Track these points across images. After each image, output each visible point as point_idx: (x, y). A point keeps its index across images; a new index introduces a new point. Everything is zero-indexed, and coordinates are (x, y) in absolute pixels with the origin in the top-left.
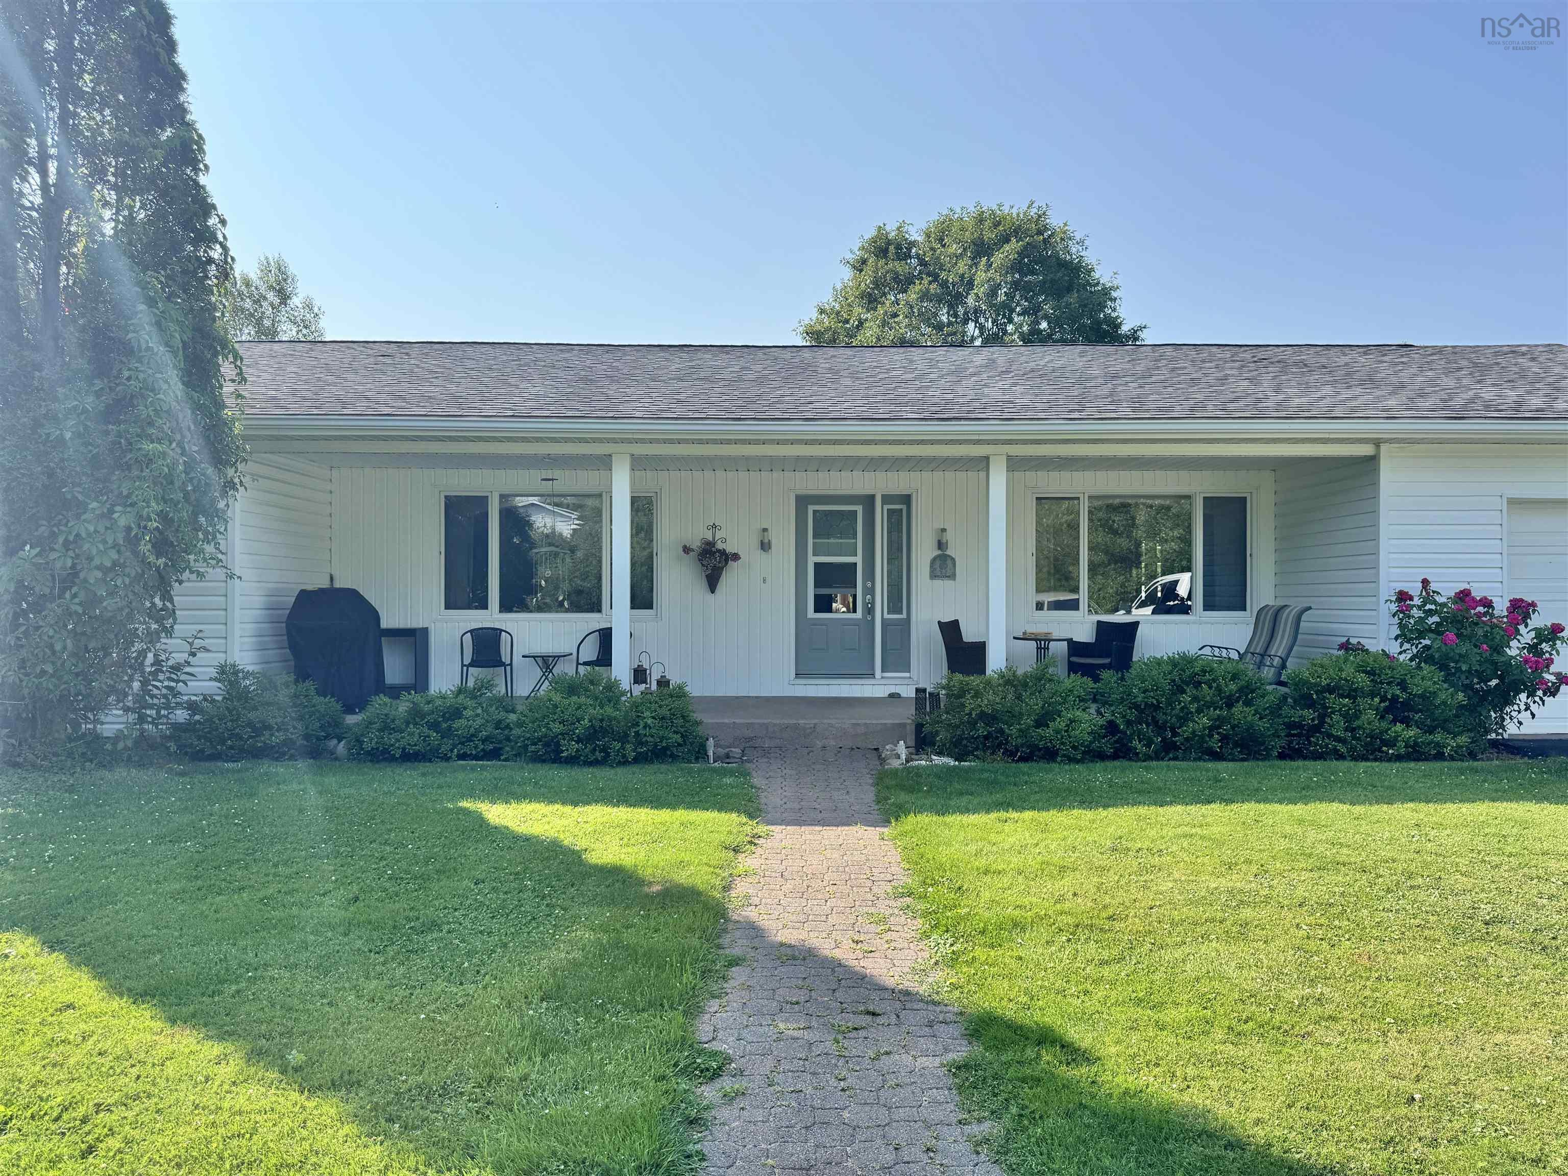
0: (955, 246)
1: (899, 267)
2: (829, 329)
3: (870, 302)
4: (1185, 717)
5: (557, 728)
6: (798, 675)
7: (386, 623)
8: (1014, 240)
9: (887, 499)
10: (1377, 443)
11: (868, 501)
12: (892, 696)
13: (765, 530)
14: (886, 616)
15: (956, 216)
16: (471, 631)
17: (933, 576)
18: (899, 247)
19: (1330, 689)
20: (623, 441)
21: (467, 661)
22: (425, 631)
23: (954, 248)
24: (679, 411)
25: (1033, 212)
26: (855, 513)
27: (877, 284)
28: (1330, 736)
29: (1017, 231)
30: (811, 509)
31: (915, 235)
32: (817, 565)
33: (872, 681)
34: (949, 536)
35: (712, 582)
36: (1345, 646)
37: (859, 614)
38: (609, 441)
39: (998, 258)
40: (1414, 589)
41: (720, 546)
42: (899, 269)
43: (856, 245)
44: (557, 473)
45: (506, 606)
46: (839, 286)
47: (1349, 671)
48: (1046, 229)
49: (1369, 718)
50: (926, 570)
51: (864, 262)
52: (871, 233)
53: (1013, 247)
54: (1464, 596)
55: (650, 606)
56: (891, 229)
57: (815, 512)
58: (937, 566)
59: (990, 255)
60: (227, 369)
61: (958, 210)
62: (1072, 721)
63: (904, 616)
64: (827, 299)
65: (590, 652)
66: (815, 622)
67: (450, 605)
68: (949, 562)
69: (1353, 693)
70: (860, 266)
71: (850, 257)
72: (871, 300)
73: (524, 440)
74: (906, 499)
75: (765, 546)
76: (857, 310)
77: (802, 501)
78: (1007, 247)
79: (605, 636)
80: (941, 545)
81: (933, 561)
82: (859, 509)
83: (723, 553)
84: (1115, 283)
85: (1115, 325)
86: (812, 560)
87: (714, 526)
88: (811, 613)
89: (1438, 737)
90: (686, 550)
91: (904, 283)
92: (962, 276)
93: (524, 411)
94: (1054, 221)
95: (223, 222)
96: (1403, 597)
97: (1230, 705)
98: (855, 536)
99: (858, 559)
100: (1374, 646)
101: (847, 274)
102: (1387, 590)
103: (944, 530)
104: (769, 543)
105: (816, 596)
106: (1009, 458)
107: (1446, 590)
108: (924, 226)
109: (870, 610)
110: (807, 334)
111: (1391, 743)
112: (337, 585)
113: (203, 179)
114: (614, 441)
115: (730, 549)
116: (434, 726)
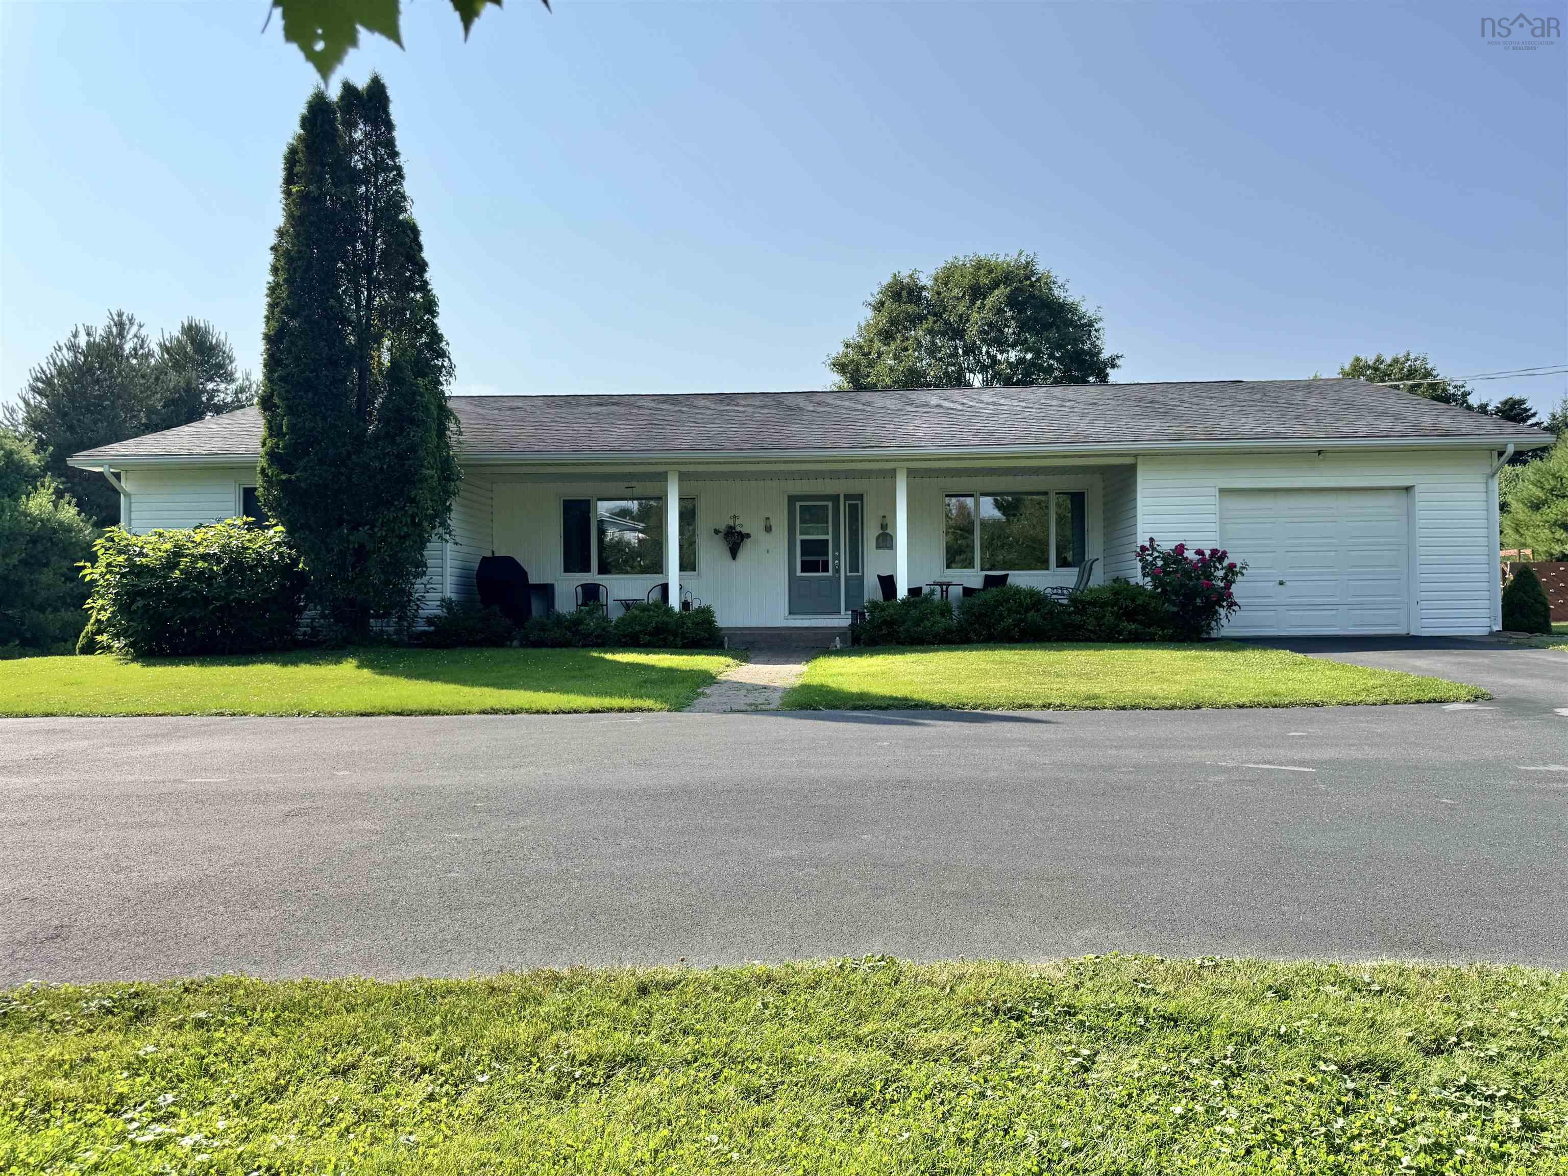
0: (956, 290)
1: (911, 308)
2: (853, 361)
3: (886, 338)
5: (637, 628)
6: (790, 613)
7: (533, 580)
8: (1002, 286)
9: (847, 497)
10: (1136, 456)
11: (835, 499)
13: (768, 518)
14: (848, 574)
15: (960, 263)
16: (581, 585)
17: (878, 547)
18: (910, 292)
19: (1090, 603)
20: (674, 463)
21: (580, 603)
22: (552, 586)
23: (957, 292)
24: (707, 444)
25: (1023, 260)
26: (827, 506)
27: (892, 322)
28: (1087, 629)
29: (1007, 277)
30: (798, 504)
31: (925, 280)
32: (803, 541)
33: (839, 616)
35: (734, 553)
37: (830, 573)
38: (666, 463)
39: (990, 301)
40: (1149, 544)
41: (738, 529)
42: (910, 310)
43: (876, 290)
44: (634, 484)
45: (601, 571)
46: (863, 324)
48: (1033, 274)
49: (1109, 618)
50: (873, 543)
51: (882, 304)
52: (887, 280)
53: (1001, 293)
54: (1178, 548)
55: (694, 569)
56: (904, 275)
57: (801, 506)
58: (880, 541)
59: (984, 299)
60: (452, 426)
61: (962, 258)
62: (934, 623)
63: (860, 574)
64: (852, 334)
65: (656, 596)
66: (799, 579)
67: (567, 570)
68: (888, 538)
70: (879, 307)
71: (872, 300)
72: (887, 336)
73: (617, 464)
74: (860, 497)
75: (768, 529)
76: (877, 344)
77: (792, 500)
78: (996, 292)
79: (665, 588)
80: (882, 527)
81: (878, 538)
82: (830, 504)
83: (740, 533)
84: (1099, 315)
85: (1095, 353)
86: (799, 538)
87: (735, 517)
88: (799, 573)
89: (1152, 630)
90: (717, 532)
91: (915, 320)
92: (961, 316)
93: (616, 448)
94: (1041, 268)
95: (448, 344)
96: (1143, 549)
97: (1026, 611)
98: (827, 522)
99: (829, 537)
100: (1134, 580)
101: (869, 313)
102: (1137, 546)
103: (884, 517)
104: (770, 527)
105: (802, 562)
106: (908, 469)
108: (933, 272)
109: (837, 571)
110: (834, 365)
111: (1120, 633)
112: (497, 554)
113: (436, 321)
114: (669, 464)
115: (744, 530)
116: (568, 628)
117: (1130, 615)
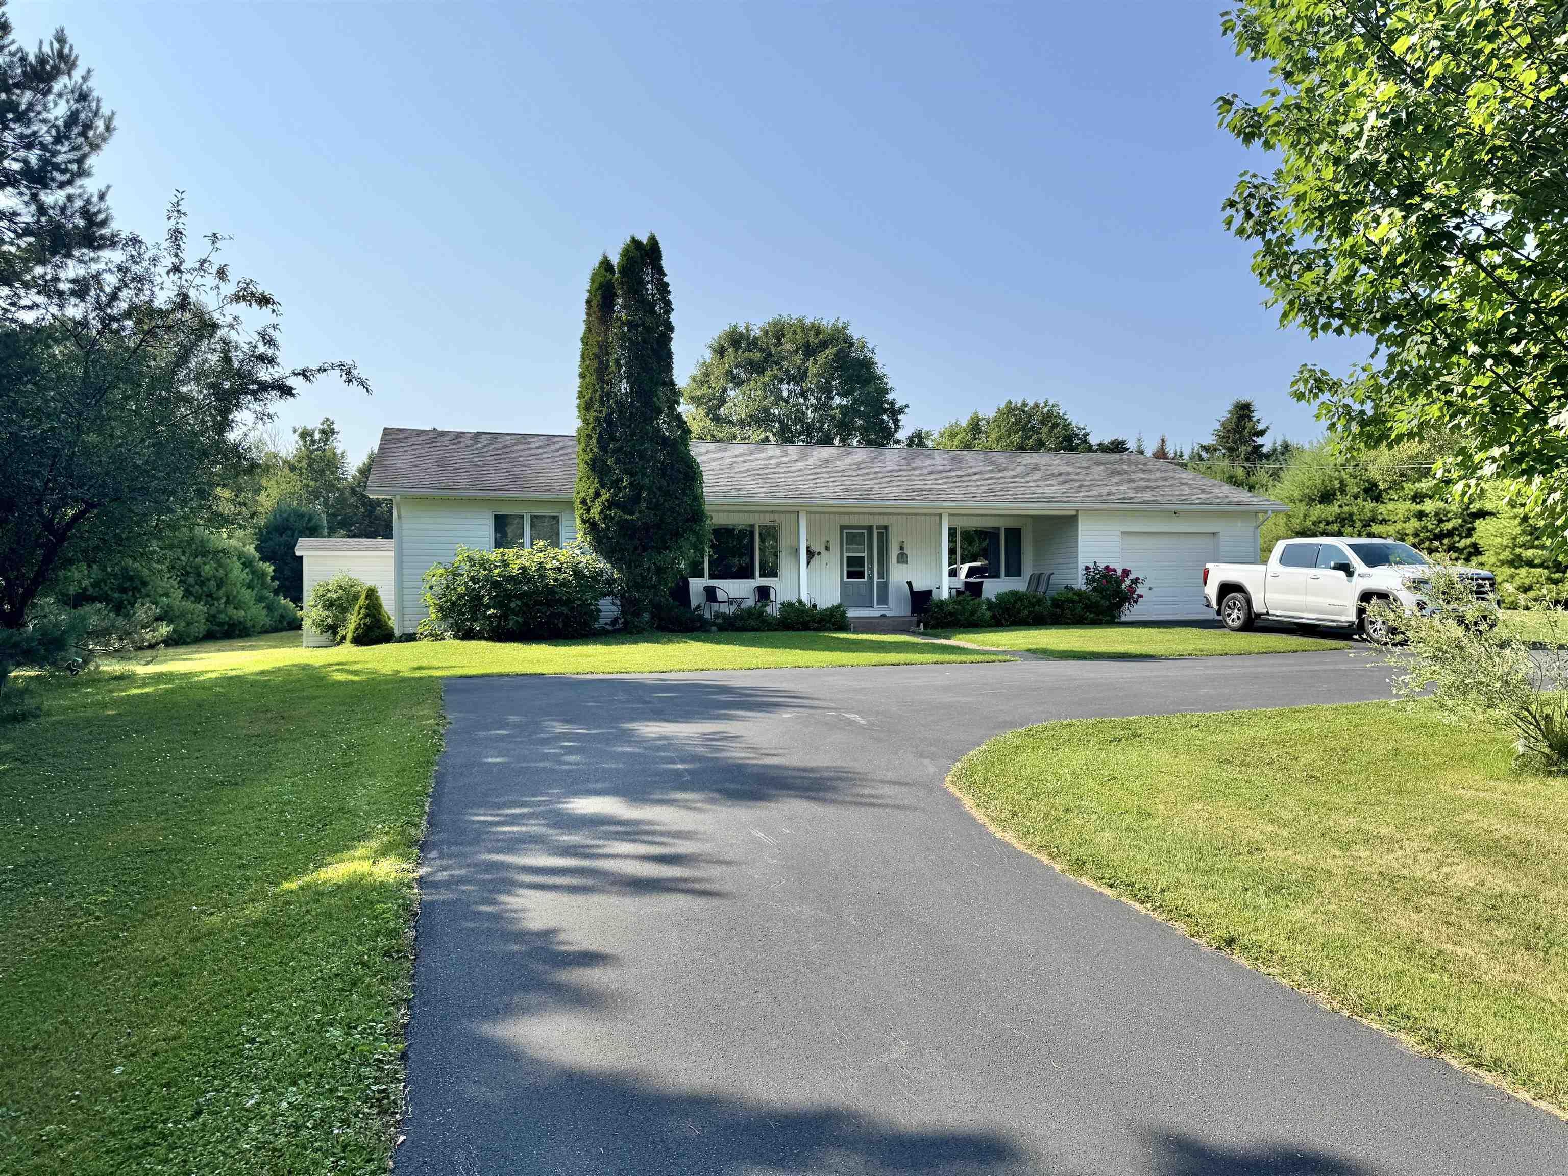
4: (1019, 611)
8: (830, 346)
9: (878, 527)
10: (1077, 511)
11: (870, 528)
12: (883, 616)
13: (827, 541)
14: (878, 580)
17: (898, 562)
20: (804, 506)
26: (863, 533)
29: (831, 339)
30: (846, 531)
32: (848, 557)
33: (871, 610)
34: (905, 546)
36: (1067, 587)
37: (866, 579)
40: (1091, 566)
41: (813, 548)
45: (712, 577)
47: (1070, 595)
48: (849, 338)
49: (1078, 610)
50: (895, 559)
51: (723, 348)
54: (1107, 568)
55: (777, 576)
57: (847, 533)
58: (900, 557)
63: (886, 580)
66: (847, 583)
68: (905, 556)
69: (1072, 601)
74: (886, 528)
75: (827, 548)
77: (843, 528)
80: (902, 548)
81: (898, 555)
82: (866, 532)
83: (814, 552)
86: (846, 555)
88: (845, 579)
96: (1087, 568)
98: (864, 544)
99: (865, 555)
100: (1076, 587)
102: (1081, 566)
103: (902, 542)
104: (829, 547)
105: (848, 572)
107: (1102, 566)
109: (871, 578)
117: (1088, 608)
